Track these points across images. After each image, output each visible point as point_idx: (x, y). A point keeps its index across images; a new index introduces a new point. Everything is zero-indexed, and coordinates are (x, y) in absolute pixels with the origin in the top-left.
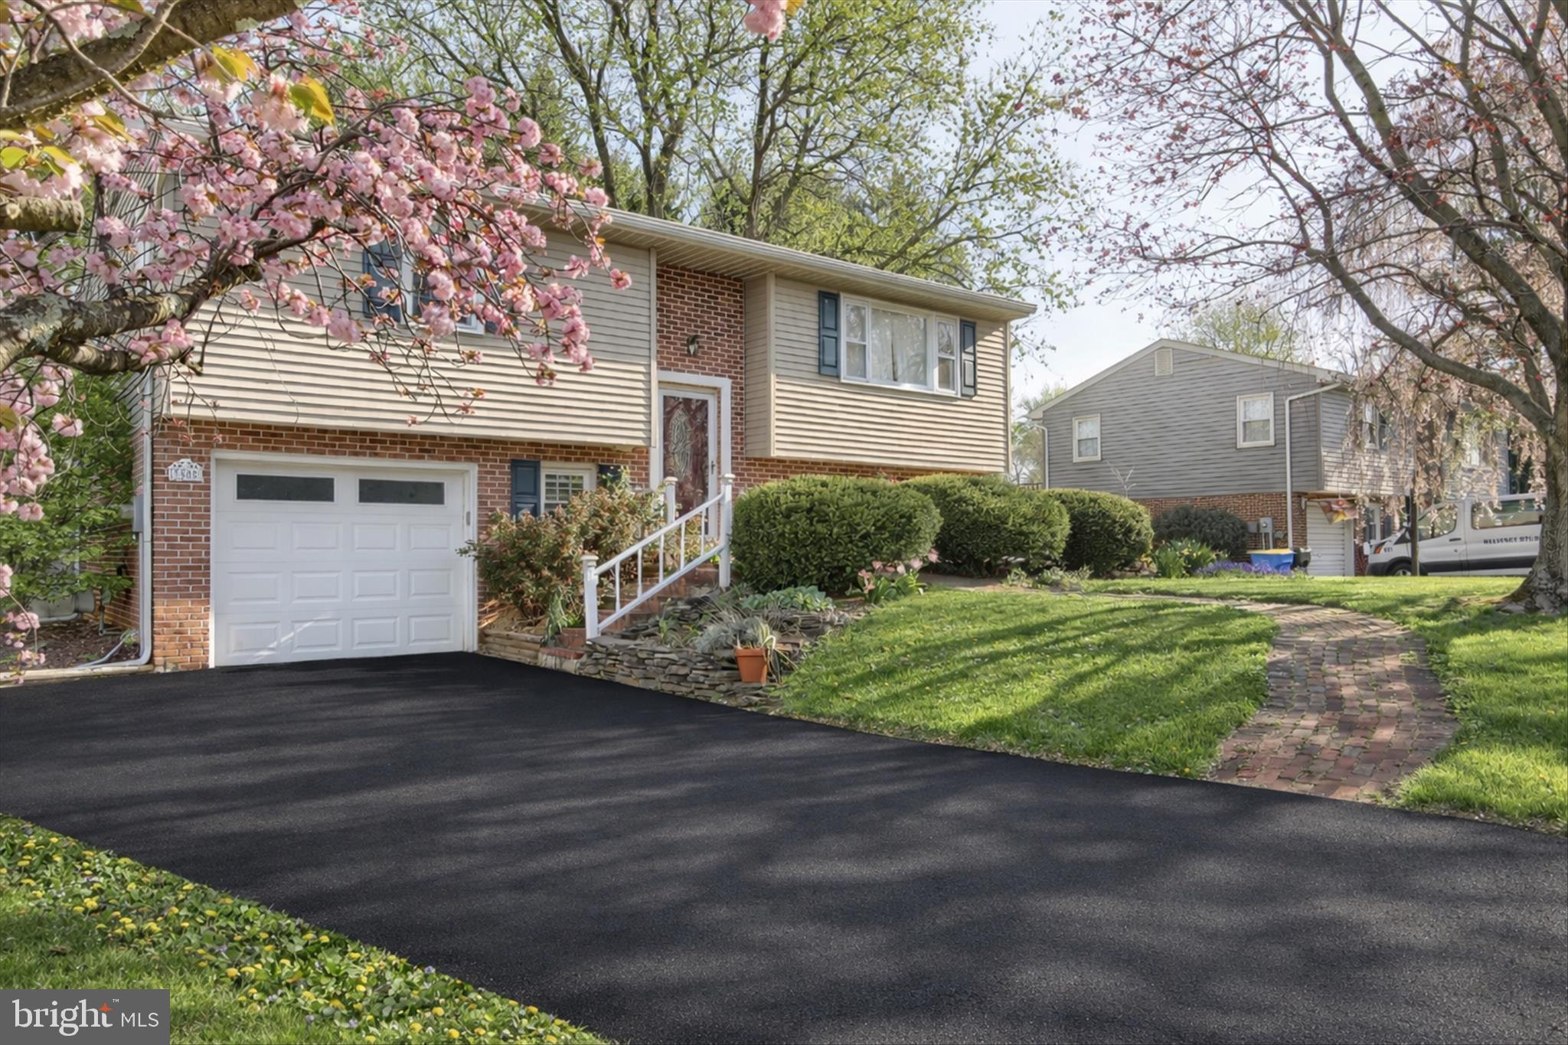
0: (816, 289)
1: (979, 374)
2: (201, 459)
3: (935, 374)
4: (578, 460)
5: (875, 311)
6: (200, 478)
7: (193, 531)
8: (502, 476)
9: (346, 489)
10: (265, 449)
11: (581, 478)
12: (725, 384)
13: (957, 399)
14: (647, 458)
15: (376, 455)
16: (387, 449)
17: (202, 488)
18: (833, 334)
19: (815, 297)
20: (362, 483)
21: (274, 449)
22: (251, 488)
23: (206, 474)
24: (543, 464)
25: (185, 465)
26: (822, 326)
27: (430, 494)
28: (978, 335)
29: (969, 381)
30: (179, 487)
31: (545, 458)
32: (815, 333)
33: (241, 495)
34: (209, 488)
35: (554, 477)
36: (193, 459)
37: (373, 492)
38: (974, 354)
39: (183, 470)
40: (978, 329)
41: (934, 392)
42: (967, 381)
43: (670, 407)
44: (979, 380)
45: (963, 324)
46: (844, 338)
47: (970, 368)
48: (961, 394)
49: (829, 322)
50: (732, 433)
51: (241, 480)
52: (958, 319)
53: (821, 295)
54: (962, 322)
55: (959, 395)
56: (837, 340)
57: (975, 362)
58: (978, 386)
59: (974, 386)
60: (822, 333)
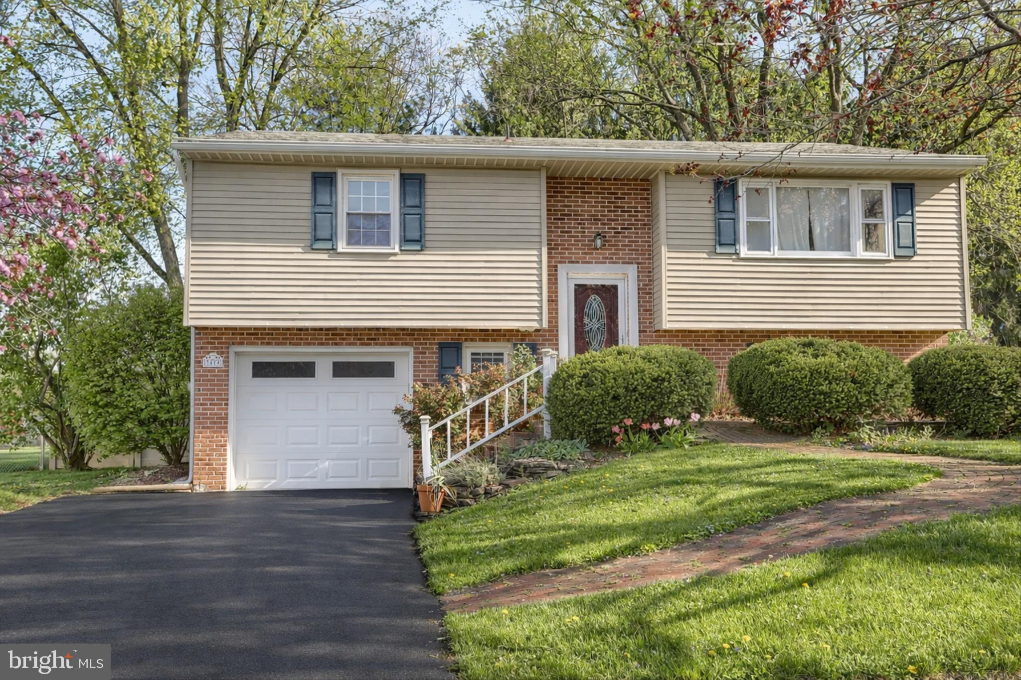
0: (712, 178)
1: (918, 234)
2: (222, 353)
3: (858, 240)
4: (495, 340)
5: (781, 189)
6: (221, 365)
7: (218, 400)
8: (431, 356)
9: (324, 368)
10: (262, 343)
11: (502, 354)
12: (632, 271)
13: (888, 261)
14: (557, 336)
15: (336, 344)
16: (344, 339)
17: (224, 371)
18: (732, 216)
19: (711, 185)
20: (335, 364)
21: (268, 344)
22: (262, 370)
23: (226, 362)
24: (465, 344)
25: (212, 357)
26: (718, 210)
27: (385, 370)
28: (917, 196)
29: (906, 241)
30: (209, 371)
31: (466, 340)
32: (711, 217)
34: (228, 371)
35: (478, 354)
36: (218, 353)
37: (342, 370)
39: (213, 360)
40: (918, 189)
41: (858, 257)
42: (903, 242)
43: (582, 292)
44: (918, 239)
45: (896, 187)
46: (743, 219)
47: (905, 229)
48: (895, 256)
49: (726, 206)
50: (639, 310)
51: (256, 365)
52: (889, 183)
53: (718, 184)
54: (894, 186)
55: (892, 257)
56: (735, 221)
57: (912, 223)
58: (918, 246)
59: (913, 247)
60: (718, 216)
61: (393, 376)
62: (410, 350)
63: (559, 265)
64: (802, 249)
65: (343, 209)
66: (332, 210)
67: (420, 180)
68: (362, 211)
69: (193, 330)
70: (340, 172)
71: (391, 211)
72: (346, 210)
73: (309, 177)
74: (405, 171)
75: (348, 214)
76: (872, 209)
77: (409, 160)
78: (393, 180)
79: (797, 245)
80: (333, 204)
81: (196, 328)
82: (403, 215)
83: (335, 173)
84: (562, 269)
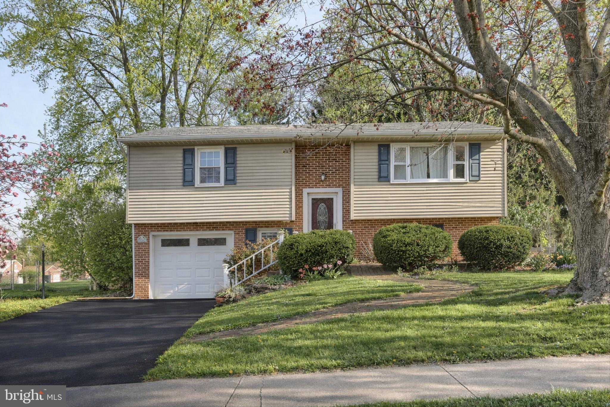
0: (377, 144)
1: (481, 169)
2: (146, 235)
3: (451, 172)
5: (412, 148)
6: (146, 241)
7: (145, 257)
8: (242, 235)
9: (194, 242)
10: (164, 231)
11: (277, 234)
12: (340, 190)
13: (466, 183)
15: (198, 230)
16: (201, 228)
17: (147, 244)
18: (386, 162)
19: (377, 147)
20: (199, 240)
21: (166, 231)
22: (166, 243)
23: (148, 239)
24: (258, 229)
26: (380, 160)
27: (221, 242)
28: (482, 150)
29: (475, 173)
30: (141, 244)
33: (163, 245)
34: (149, 244)
35: (265, 233)
36: (144, 236)
37: (202, 242)
38: (479, 160)
39: (142, 239)
40: (482, 146)
41: (451, 181)
42: (474, 174)
43: (316, 202)
44: (482, 172)
45: (471, 145)
46: (393, 163)
47: (475, 167)
48: (470, 181)
49: (384, 158)
50: (343, 211)
51: (163, 241)
52: (467, 143)
53: (380, 146)
54: (470, 144)
55: (468, 181)
56: (388, 165)
57: (479, 163)
58: (482, 176)
59: (479, 176)
60: (380, 163)
61: (225, 245)
62: (232, 232)
63: (304, 189)
64: (423, 178)
65: (198, 165)
66: (193, 167)
67: (235, 149)
68: (207, 166)
69: (133, 225)
70: (196, 148)
71: (220, 166)
72: (199, 166)
73: (182, 151)
74: (227, 146)
75: (201, 168)
76: (459, 156)
77: (228, 141)
78: (221, 151)
79: (420, 176)
80: (193, 164)
81: (135, 224)
82: (226, 168)
83: (194, 149)
84: (306, 191)
